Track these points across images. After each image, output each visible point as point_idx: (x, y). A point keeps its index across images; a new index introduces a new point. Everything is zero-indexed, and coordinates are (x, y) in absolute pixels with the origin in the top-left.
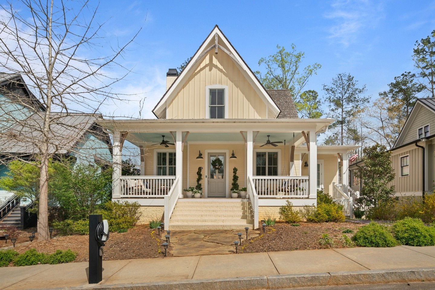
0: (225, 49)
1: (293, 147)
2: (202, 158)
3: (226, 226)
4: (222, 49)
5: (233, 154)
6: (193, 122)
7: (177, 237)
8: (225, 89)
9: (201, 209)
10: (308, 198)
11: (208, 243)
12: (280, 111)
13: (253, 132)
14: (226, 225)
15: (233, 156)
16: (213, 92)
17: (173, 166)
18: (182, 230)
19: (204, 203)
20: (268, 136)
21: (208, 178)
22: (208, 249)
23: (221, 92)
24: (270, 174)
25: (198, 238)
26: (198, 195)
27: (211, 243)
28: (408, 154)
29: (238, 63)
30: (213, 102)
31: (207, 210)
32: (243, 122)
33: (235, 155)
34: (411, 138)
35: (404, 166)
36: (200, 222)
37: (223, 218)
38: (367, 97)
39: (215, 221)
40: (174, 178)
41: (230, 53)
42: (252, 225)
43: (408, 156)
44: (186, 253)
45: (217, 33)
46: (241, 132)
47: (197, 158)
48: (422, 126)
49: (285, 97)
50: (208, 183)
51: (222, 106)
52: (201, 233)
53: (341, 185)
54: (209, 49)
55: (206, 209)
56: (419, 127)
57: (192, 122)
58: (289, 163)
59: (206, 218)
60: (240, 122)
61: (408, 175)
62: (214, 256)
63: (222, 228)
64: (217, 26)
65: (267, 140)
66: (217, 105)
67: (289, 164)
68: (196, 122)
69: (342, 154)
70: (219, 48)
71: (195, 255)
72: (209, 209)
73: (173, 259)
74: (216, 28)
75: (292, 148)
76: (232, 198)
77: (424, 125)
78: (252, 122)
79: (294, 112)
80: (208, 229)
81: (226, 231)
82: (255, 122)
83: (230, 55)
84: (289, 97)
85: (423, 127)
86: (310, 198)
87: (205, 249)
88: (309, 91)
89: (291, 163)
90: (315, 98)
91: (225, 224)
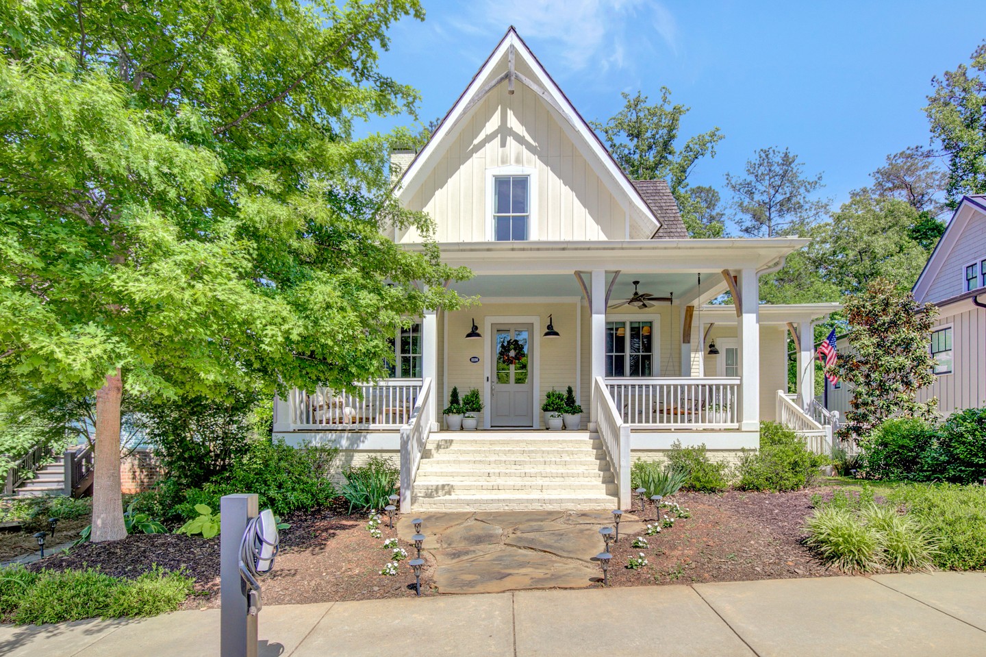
0: (532, 83)
1: (690, 310)
2: (478, 335)
3: (551, 502)
4: (525, 82)
5: (550, 327)
6: (464, 250)
7: (435, 531)
8: (532, 176)
9: (484, 459)
10: (738, 430)
11: (520, 550)
12: (659, 225)
13: (606, 272)
14: (550, 500)
15: (551, 331)
16: (502, 184)
17: (411, 355)
18: (444, 510)
19: (491, 444)
20: (636, 283)
21: (492, 382)
22: (523, 571)
23: (521, 183)
24: (634, 373)
25: (491, 536)
26: (470, 422)
27: (529, 552)
28: (951, 325)
29: (561, 112)
30: (502, 205)
31: (500, 461)
32: (584, 249)
33: (555, 329)
34: (948, 286)
35: (939, 352)
36: (485, 492)
37: (540, 482)
38: (824, 201)
39: (522, 488)
40: (419, 384)
41: (543, 91)
42: (616, 499)
43: (950, 328)
44: (470, 582)
45: (512, 46)
46: (578, 274)
47: (469, 335)
48: (975, 259)
49: (656, 198)
50: (492, 394)
51: (524, 216)
52: (491, 520)
53: (795, 397)
54: (494, 82)
55: (497, 458)
56: (968, 262)
57: (462, 250)
58: (680, 346)
59: (500, 481)
60: (576, 249)
61: (950, 372)
62: (547, 593)
63: (541, 506)
64: (512, 29)
65: (634, 291)
66: (511, 214)
67: (680, 350)
68: (472, 250)
69: (798, 324)
70: (517, 77)
71: (496, 590)
72: (504, 458)
73: (442, 602)
74: (512, 33)
75: (687, 310)
76: (547, 429)
77: (979, 256)
78: (604, 249)
79: (679, 230)
80: (506, 508)
81: (550, 513)
82: (613, 249)
83: (543, 96)
84: (665, 198)
85: (978, 261)
86: (743, 430)
87: (516, 572)
88: (699, 188)
89: (684, 346)
90: (711, 205)
91: (545, 495)
